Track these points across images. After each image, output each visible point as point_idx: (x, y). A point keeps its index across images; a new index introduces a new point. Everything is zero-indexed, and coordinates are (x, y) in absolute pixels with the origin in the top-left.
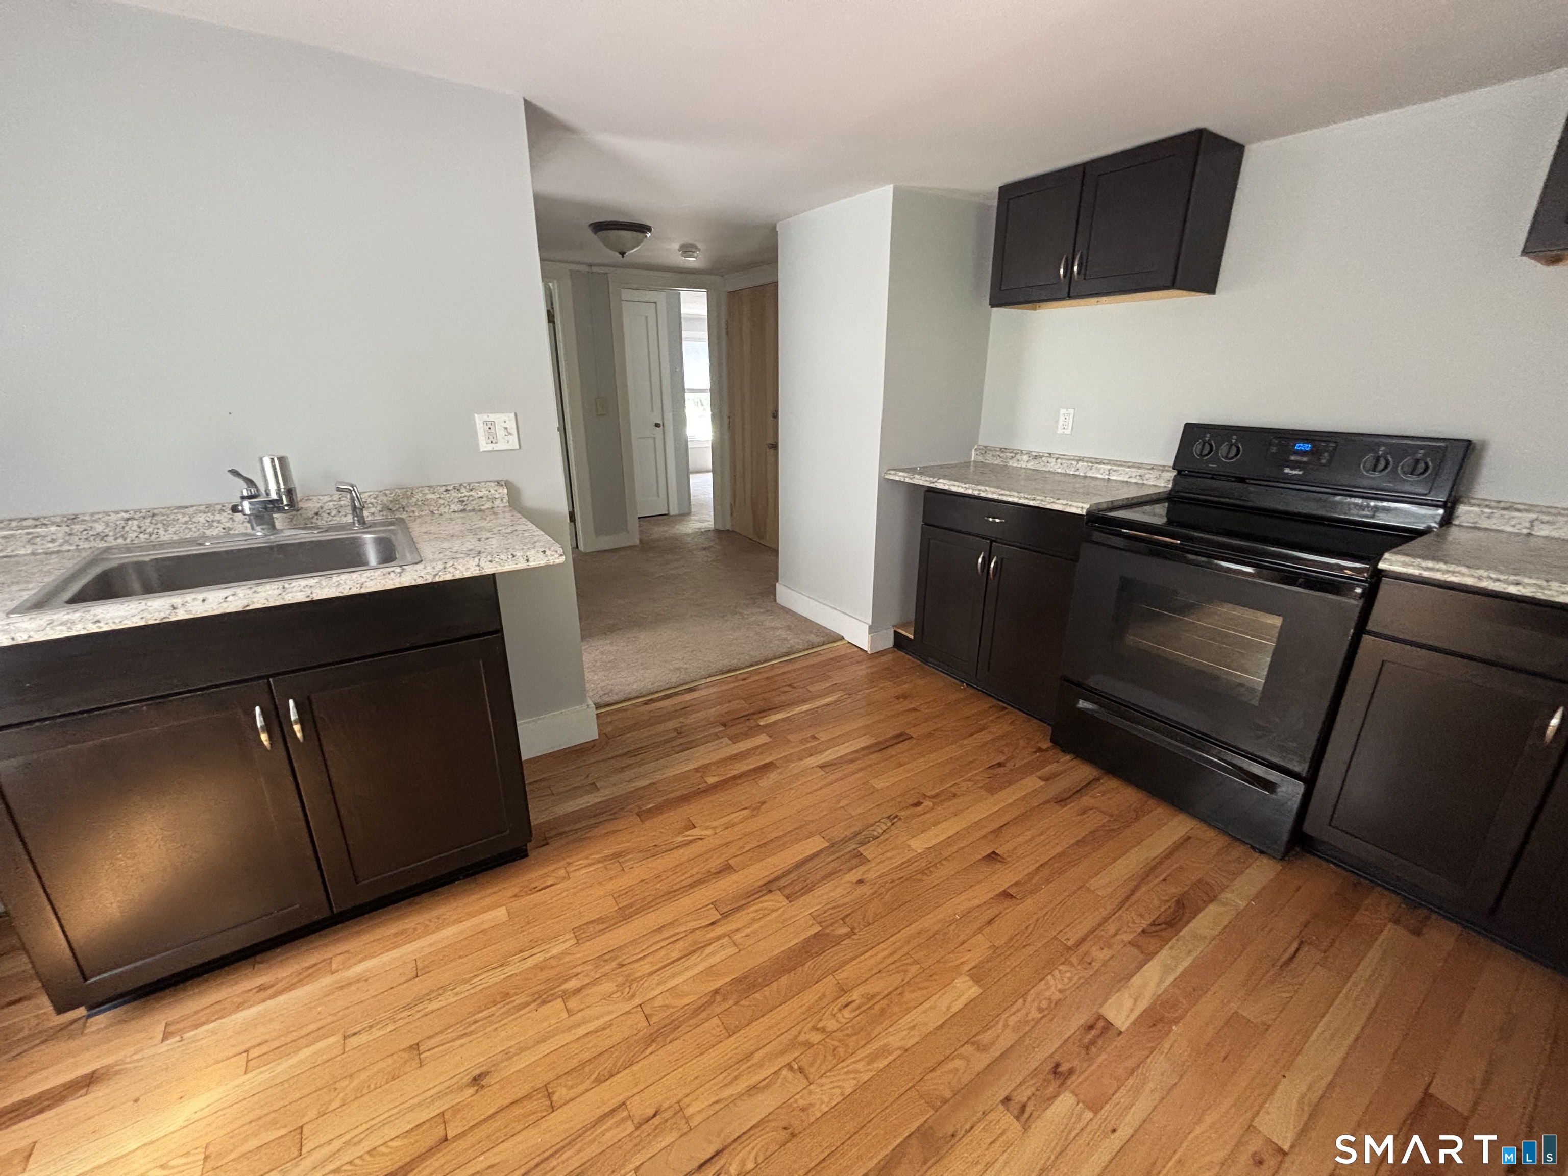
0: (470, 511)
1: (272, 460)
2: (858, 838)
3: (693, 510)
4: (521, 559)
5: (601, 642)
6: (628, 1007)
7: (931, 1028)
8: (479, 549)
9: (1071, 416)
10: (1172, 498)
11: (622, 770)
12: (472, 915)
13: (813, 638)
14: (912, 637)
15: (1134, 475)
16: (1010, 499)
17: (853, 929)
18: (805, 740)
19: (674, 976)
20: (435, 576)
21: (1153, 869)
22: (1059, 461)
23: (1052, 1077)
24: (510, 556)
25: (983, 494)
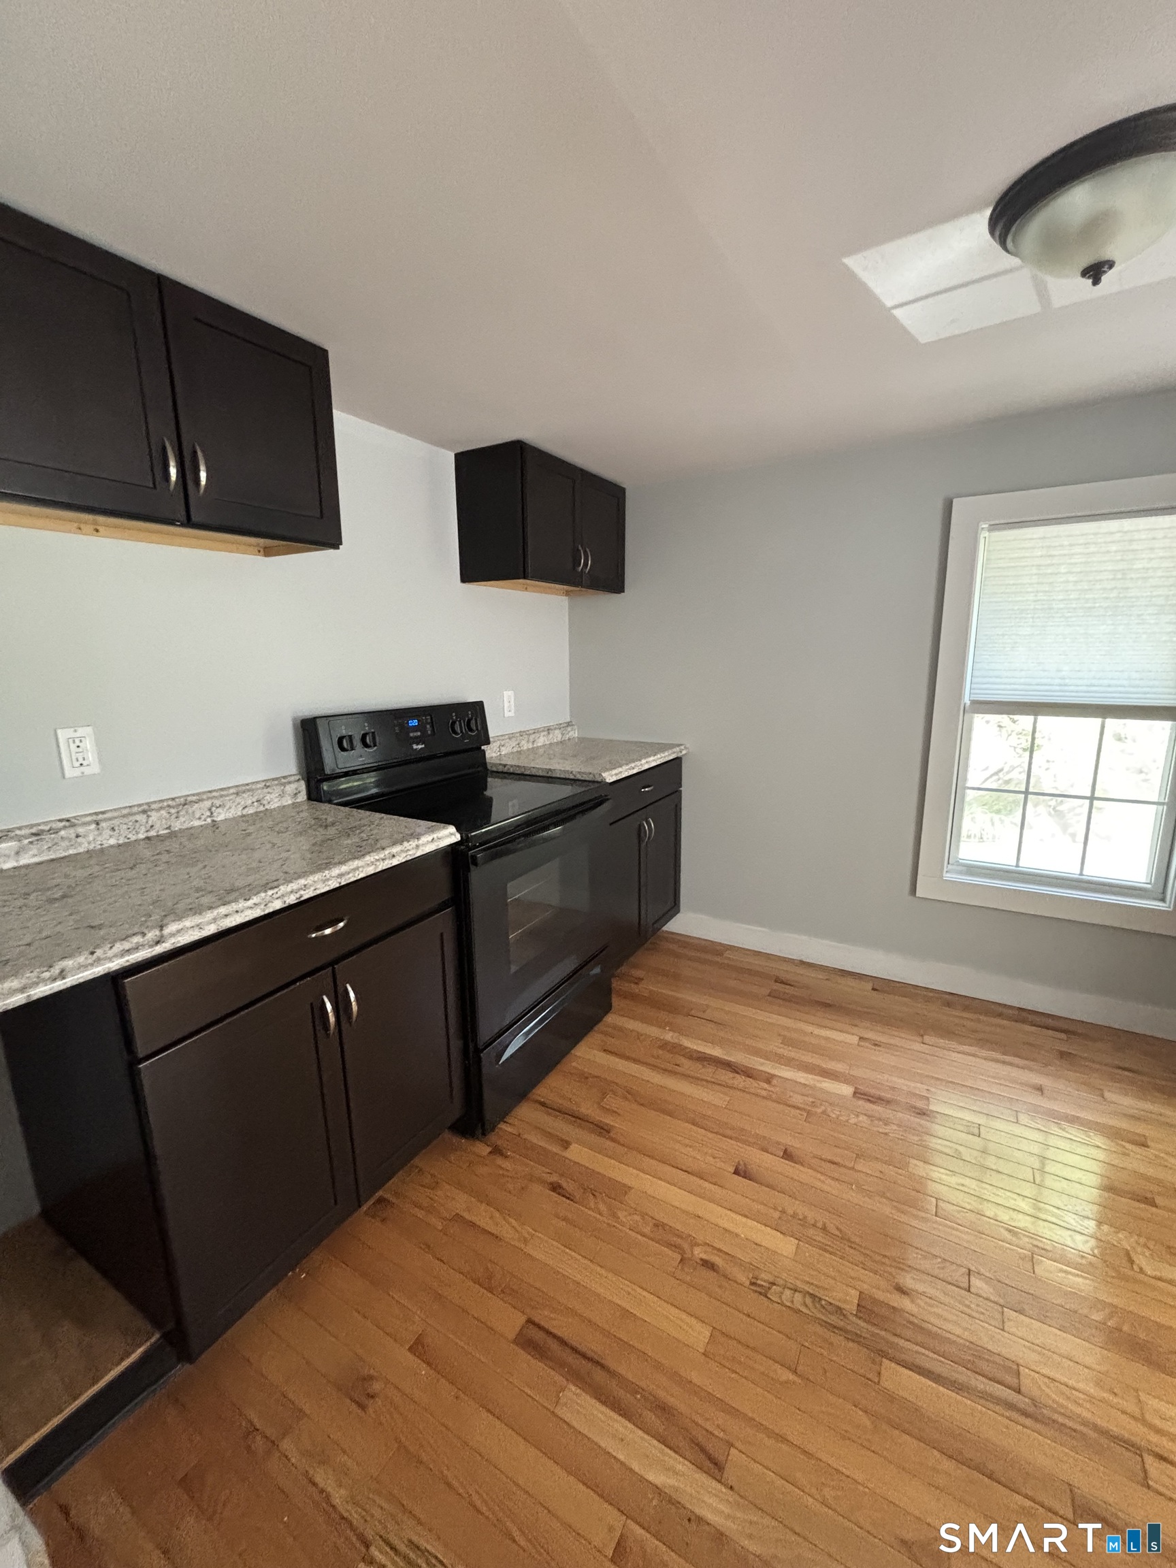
9: (91, 740)
25: (307, 894)
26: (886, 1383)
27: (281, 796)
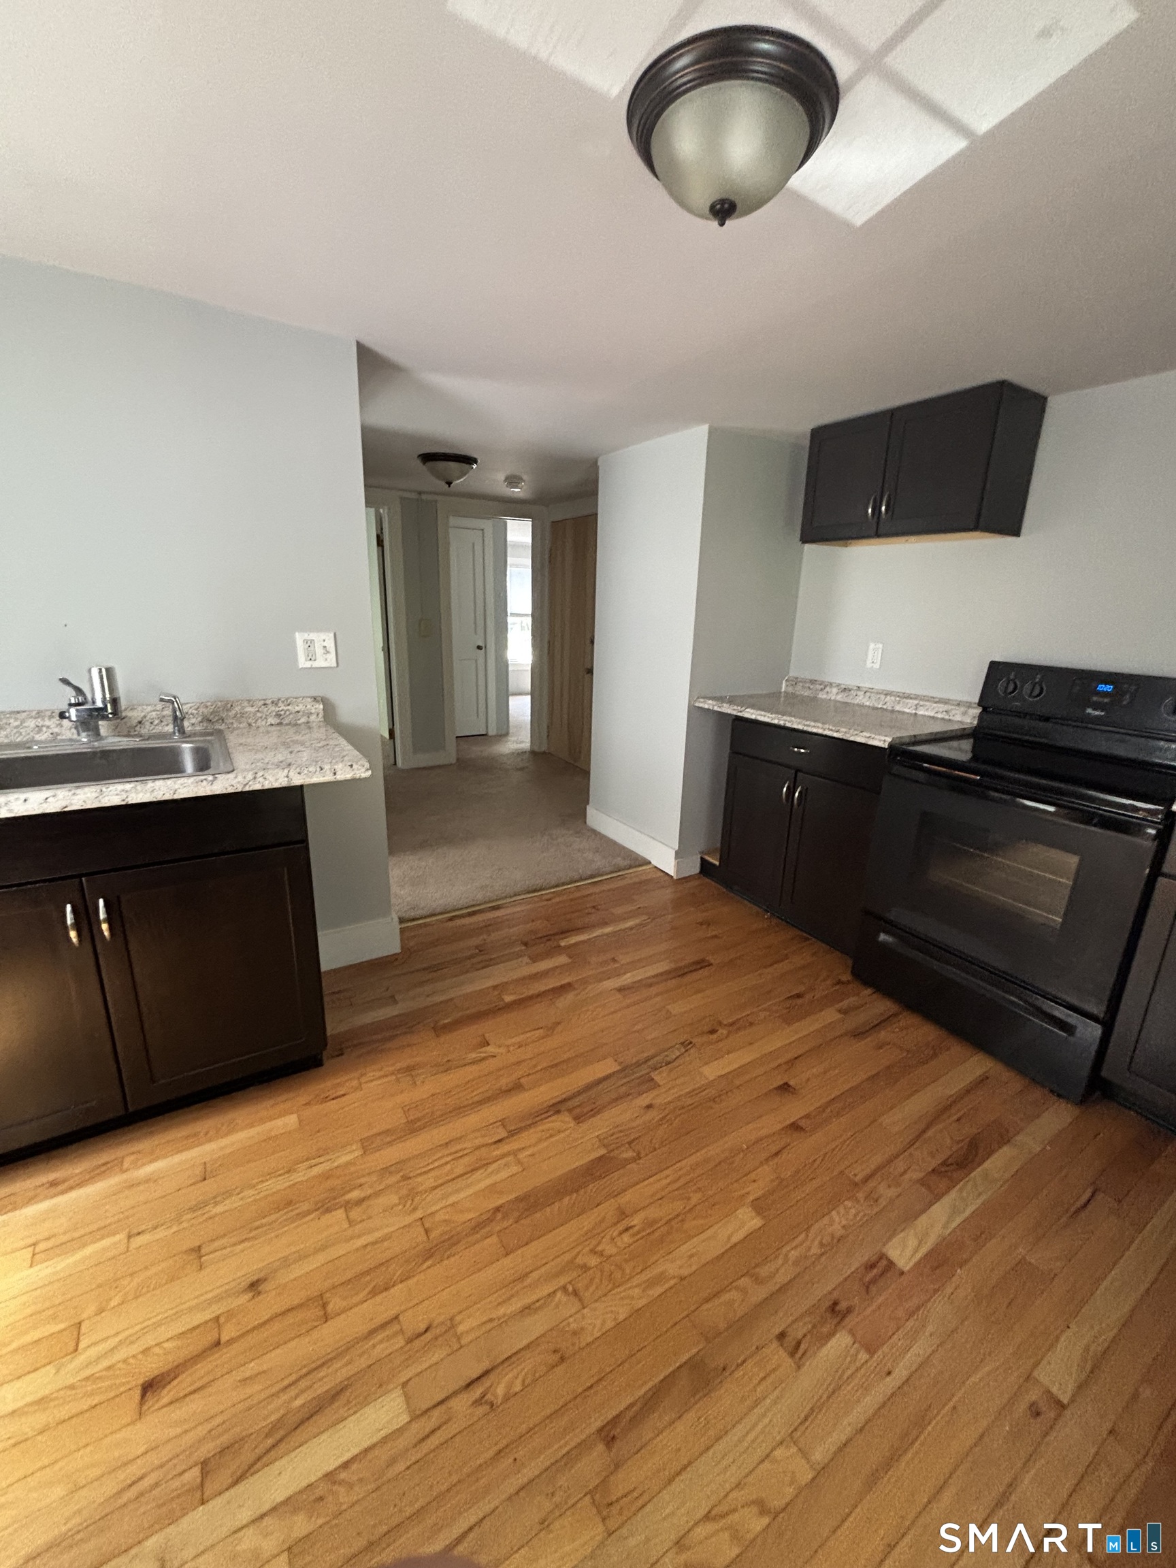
0: (287, 724)
1: (100, 670)
2: (650, 1063)
3: (511, 731)
4: (328, 772)
5: (411, 857)
6: (408, 1220)
7: (709, 1258)
8: (289, 761)
9: (880, 651)
10: (976, 734)
11: (422, 984)
12: (262, 1121)
13: (620, 861)
14: (717, 863)
15: (941, 710)
16: (815, 730)
17: (639, 1154)
18: (605, 963)
19: (457, 1191)
20: (245, 785)
21: (947, 1108)
22: (868, 694)
23: (828, 1315)
24: (318, 769)
25: (788, 725)
26: (610, 1061)
27: (964, 713)
